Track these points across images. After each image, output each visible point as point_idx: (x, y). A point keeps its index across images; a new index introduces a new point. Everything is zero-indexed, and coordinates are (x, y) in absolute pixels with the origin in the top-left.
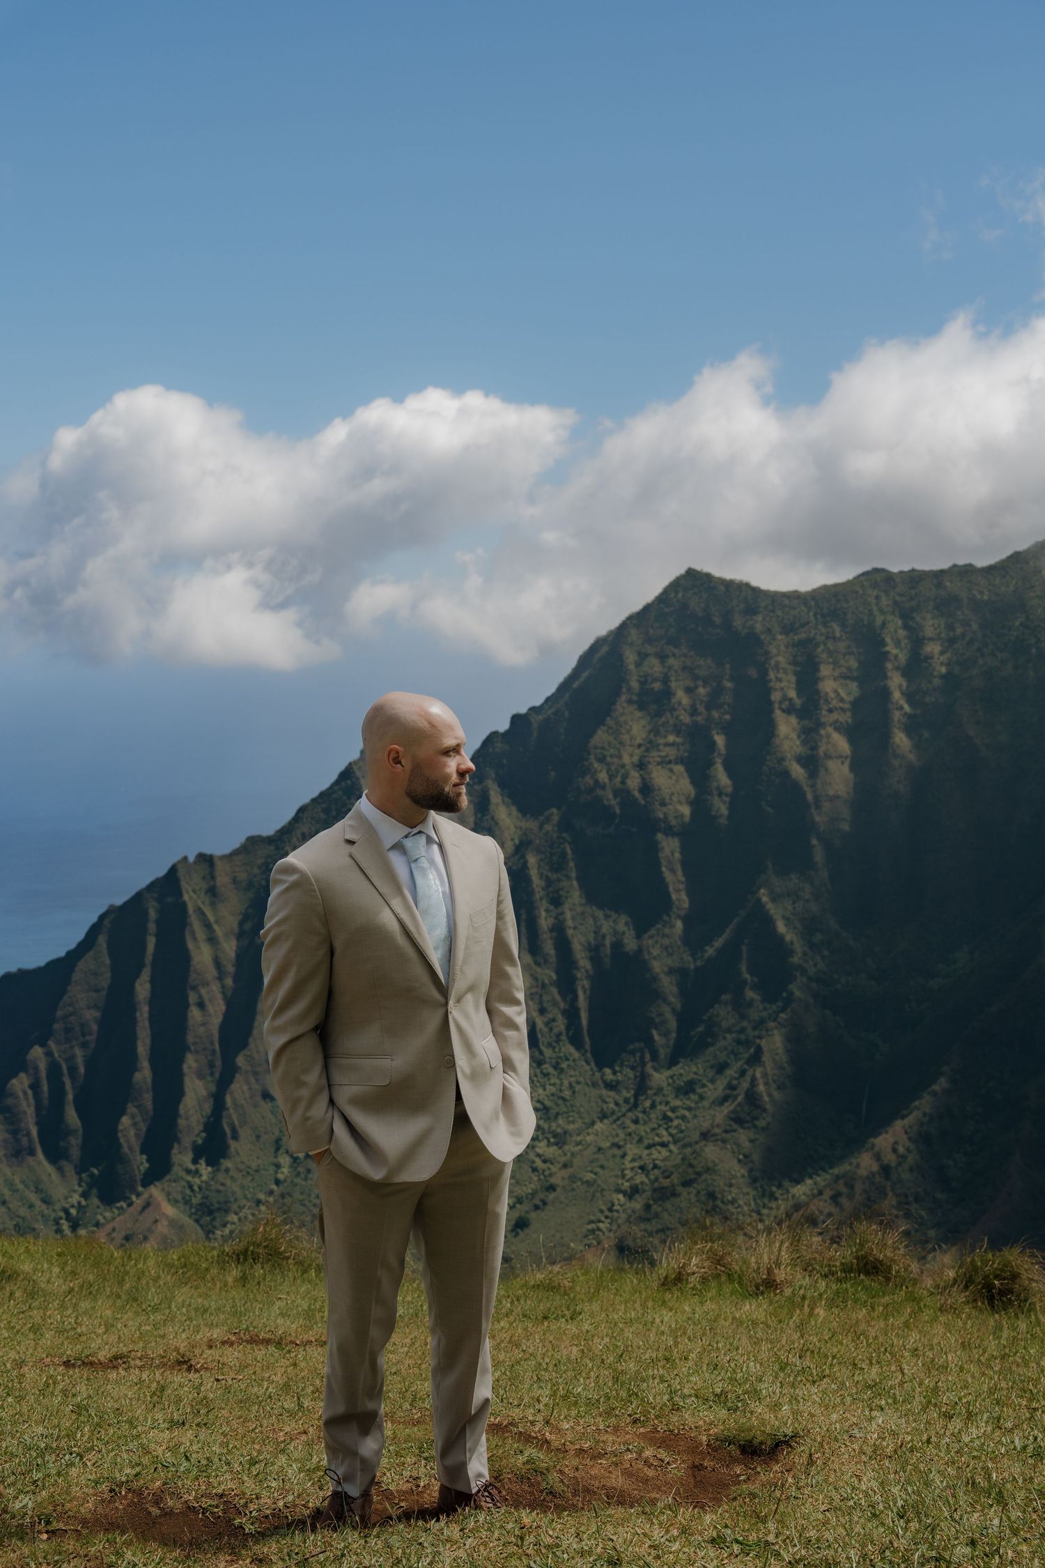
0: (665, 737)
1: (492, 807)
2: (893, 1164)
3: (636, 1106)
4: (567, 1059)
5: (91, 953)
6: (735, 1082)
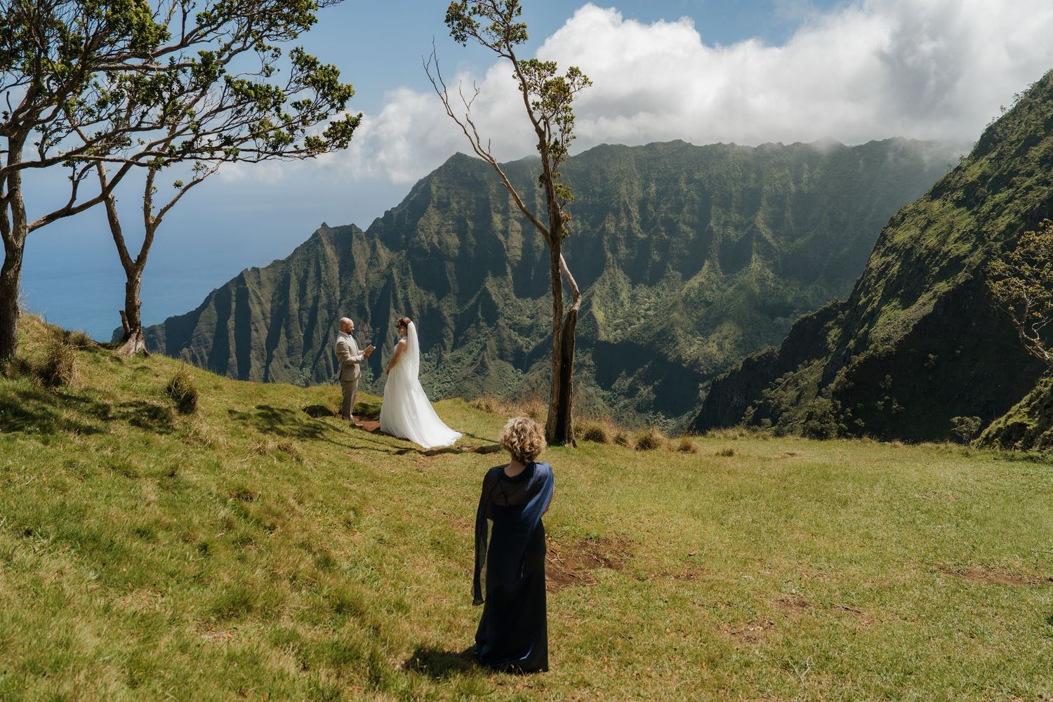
0: (448, 222)
1: (378, 249)
5: (207, 309)
6: (476, 358)
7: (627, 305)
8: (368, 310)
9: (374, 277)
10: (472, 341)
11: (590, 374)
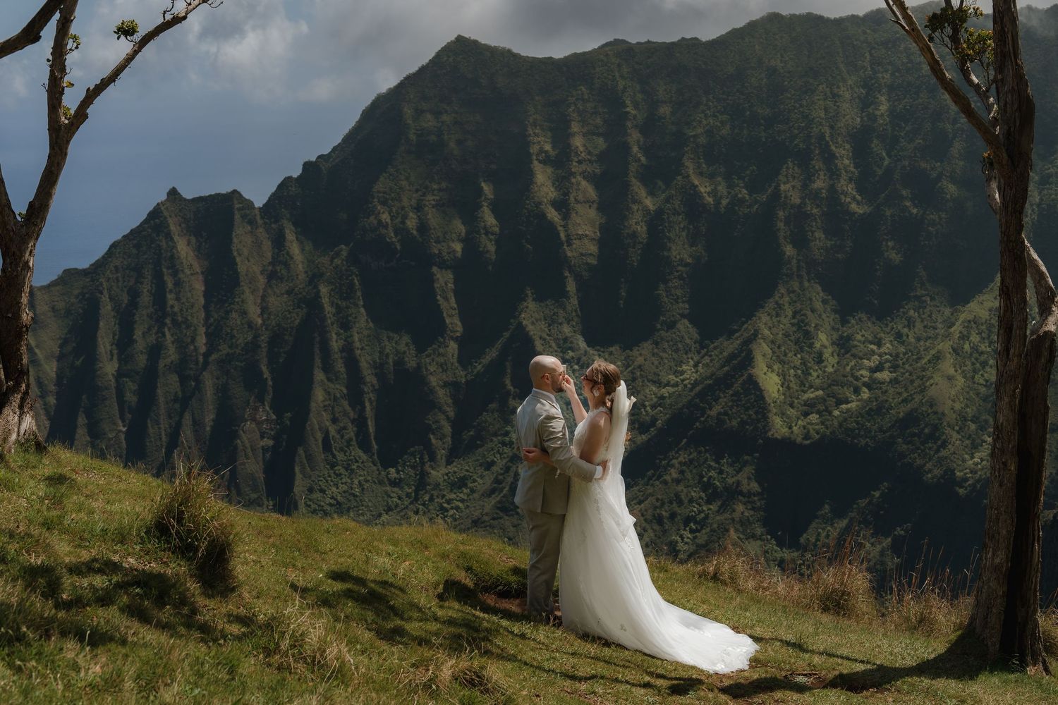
0: (438, 183)
1: (287, 244)
3: (416, 499)
4: (357, 462)
6: (501, 477)
7: (831, 361)
8: (266, 374)
9: (277, 302)
10: (492, 441)
11: (752, 512)
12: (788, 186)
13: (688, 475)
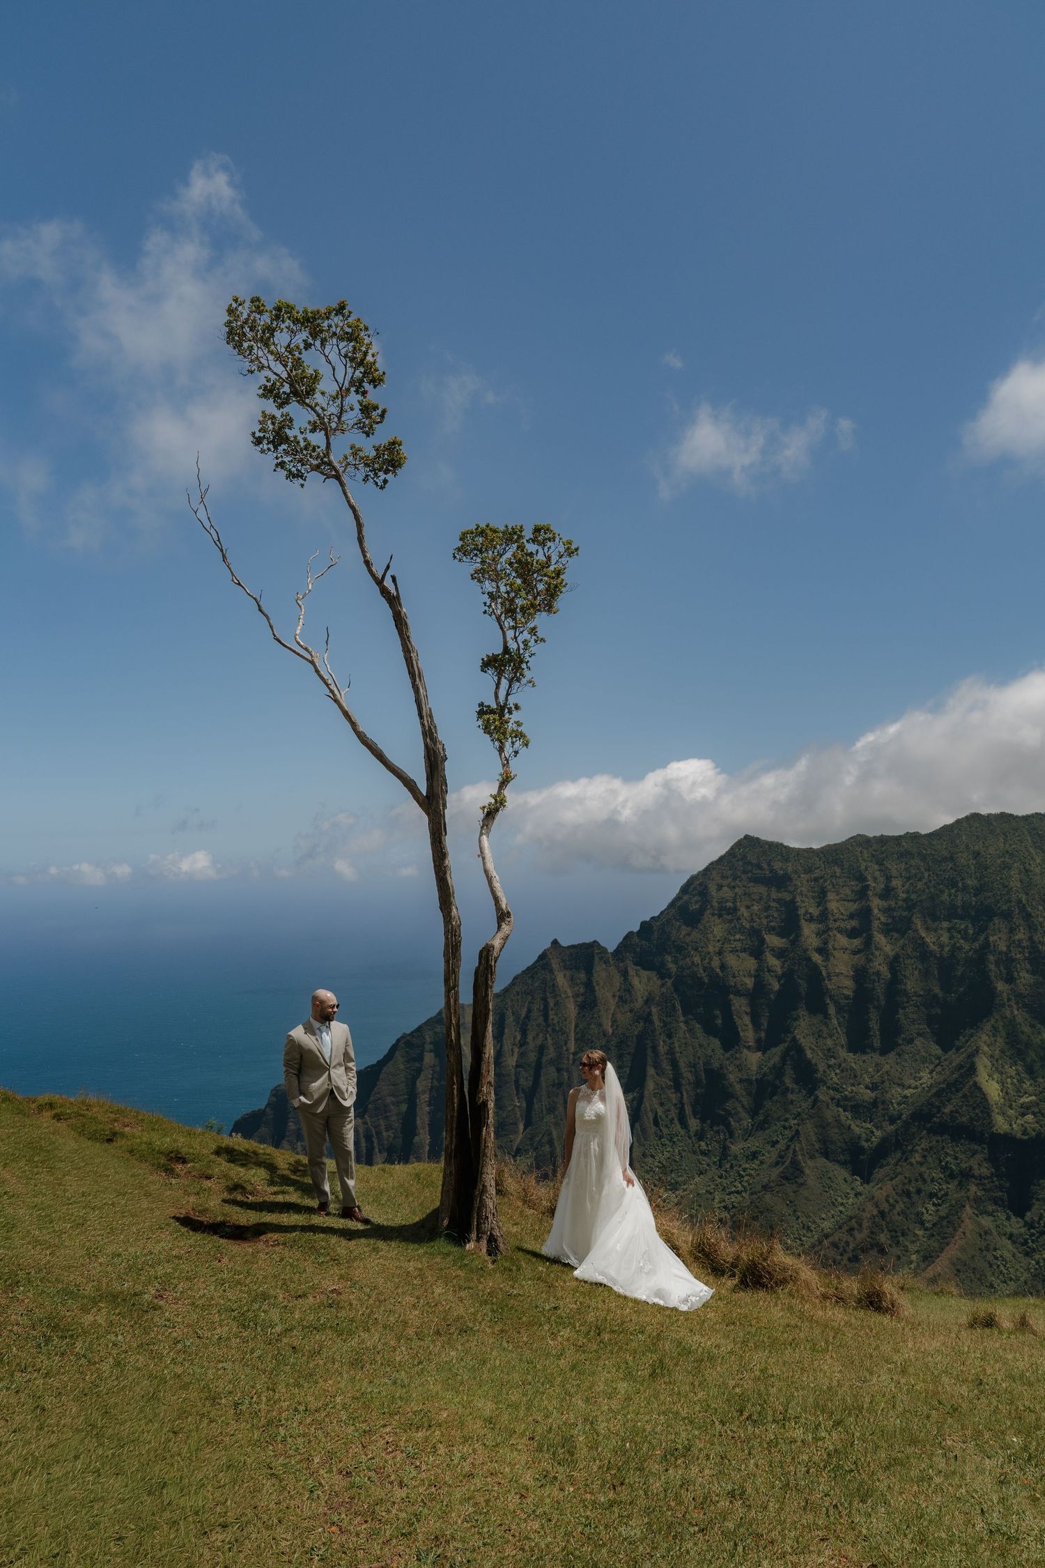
0: (734, 936)
1: (631, 977)
2: (886, 1210)
3: (720, 1166)
4: (678, 1135)
5: (392, 1062)
6: (783, 1153)
9: (623, 1018)
10: (776, 1124)
11: (983, 1193)
12: (995, 937)
13: (930, 1159)
